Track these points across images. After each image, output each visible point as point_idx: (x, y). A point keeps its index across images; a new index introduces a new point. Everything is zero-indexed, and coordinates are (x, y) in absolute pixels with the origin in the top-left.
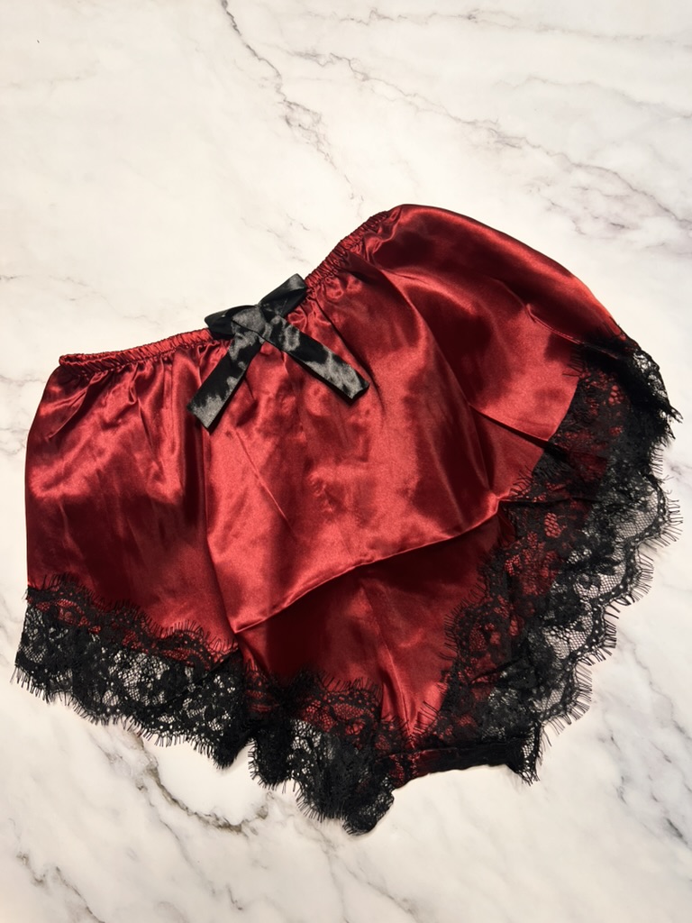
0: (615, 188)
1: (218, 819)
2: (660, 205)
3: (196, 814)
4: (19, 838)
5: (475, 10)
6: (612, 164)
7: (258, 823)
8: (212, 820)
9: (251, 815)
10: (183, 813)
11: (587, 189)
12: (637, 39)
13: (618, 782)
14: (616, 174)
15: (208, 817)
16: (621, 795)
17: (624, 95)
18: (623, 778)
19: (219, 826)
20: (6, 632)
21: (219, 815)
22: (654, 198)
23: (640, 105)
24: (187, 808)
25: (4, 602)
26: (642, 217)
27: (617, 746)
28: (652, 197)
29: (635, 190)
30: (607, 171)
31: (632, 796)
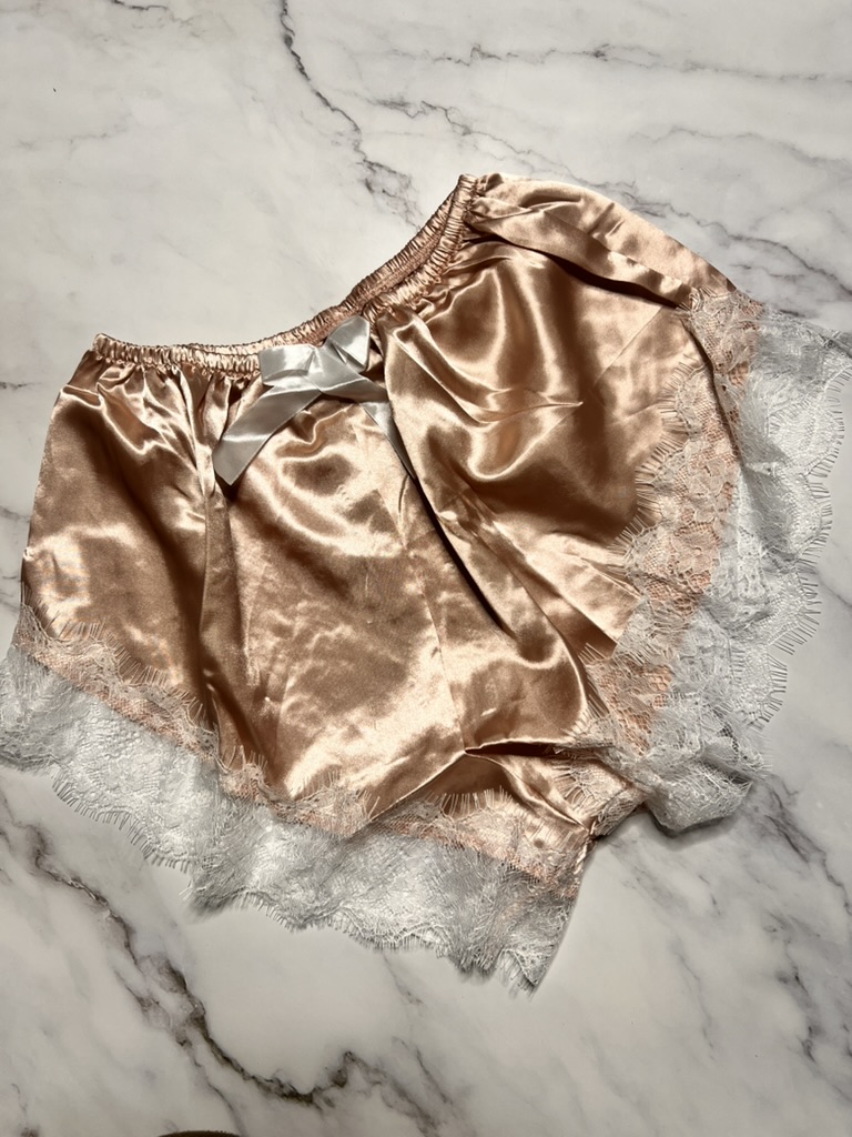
0: (785, 266)
1: (282, 1086)
2: (842, 287)
3: (254, 1078)
4: (24, 1109)
5: (604, 46)
6: (781, 236)
7: (334, 1093)
8: (274, 1086)
9: (324, 1081)
10: (237, 1077)
11: (749, 268)
12: (810, 79)
13: (804, 1035)
14: (786, 248)
15: (268, 1084)
16: (808, 1050)
17: (794, 149)
18: (810, 1029)
19: (284, 1096)
20: (7, 840)
21: (283, 1080)
22: (836, 279)
23: (815, 161)
24: (243, 1070)
25: (6, 801)
26: (821, 301)
27: (803, 987)
28: (832, 277)
29: (811, 269)
30: (775, 244)
31: (823, 1052)
